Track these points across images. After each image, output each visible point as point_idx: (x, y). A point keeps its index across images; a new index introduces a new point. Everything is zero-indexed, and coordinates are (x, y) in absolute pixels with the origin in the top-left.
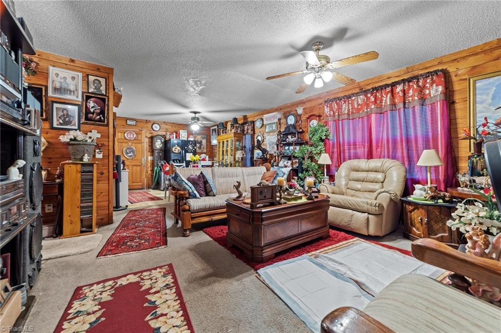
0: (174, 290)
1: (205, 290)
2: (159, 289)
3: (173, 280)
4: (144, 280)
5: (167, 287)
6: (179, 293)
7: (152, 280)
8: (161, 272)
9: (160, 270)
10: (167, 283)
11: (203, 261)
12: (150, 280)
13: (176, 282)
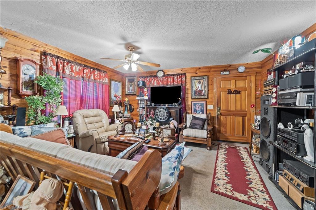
0: (216, 176)
1: (204, 170)
2: (223, 180)
3: (215, 180)
4: (231, 190)
5: (219, 179)
6: (215, 174)
7: (226, 187)
8: (220, 189)
9: (220, 190)
10: (218, 180)
11: (193, 180)
12: (227, 188)
13: (214, 178)
